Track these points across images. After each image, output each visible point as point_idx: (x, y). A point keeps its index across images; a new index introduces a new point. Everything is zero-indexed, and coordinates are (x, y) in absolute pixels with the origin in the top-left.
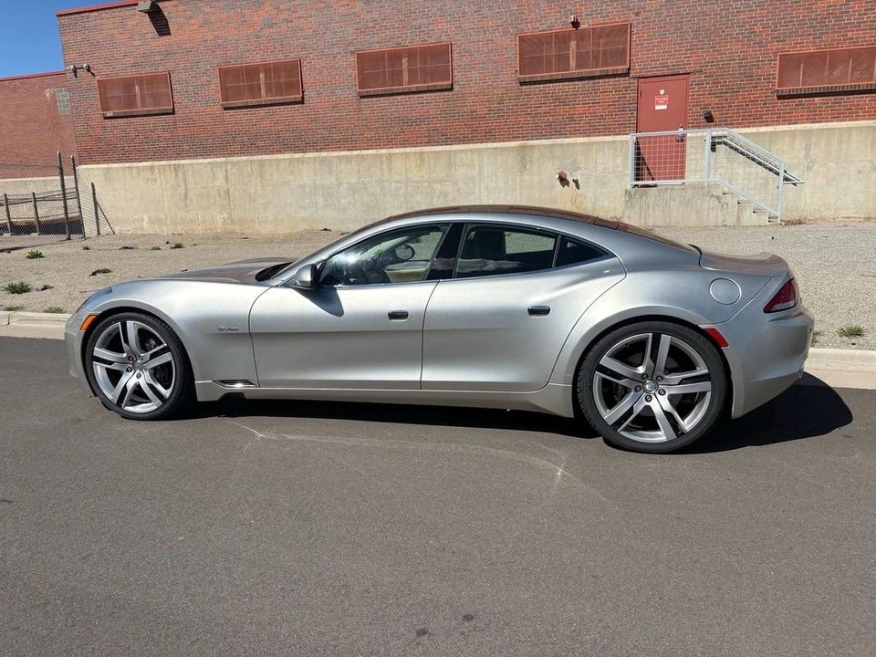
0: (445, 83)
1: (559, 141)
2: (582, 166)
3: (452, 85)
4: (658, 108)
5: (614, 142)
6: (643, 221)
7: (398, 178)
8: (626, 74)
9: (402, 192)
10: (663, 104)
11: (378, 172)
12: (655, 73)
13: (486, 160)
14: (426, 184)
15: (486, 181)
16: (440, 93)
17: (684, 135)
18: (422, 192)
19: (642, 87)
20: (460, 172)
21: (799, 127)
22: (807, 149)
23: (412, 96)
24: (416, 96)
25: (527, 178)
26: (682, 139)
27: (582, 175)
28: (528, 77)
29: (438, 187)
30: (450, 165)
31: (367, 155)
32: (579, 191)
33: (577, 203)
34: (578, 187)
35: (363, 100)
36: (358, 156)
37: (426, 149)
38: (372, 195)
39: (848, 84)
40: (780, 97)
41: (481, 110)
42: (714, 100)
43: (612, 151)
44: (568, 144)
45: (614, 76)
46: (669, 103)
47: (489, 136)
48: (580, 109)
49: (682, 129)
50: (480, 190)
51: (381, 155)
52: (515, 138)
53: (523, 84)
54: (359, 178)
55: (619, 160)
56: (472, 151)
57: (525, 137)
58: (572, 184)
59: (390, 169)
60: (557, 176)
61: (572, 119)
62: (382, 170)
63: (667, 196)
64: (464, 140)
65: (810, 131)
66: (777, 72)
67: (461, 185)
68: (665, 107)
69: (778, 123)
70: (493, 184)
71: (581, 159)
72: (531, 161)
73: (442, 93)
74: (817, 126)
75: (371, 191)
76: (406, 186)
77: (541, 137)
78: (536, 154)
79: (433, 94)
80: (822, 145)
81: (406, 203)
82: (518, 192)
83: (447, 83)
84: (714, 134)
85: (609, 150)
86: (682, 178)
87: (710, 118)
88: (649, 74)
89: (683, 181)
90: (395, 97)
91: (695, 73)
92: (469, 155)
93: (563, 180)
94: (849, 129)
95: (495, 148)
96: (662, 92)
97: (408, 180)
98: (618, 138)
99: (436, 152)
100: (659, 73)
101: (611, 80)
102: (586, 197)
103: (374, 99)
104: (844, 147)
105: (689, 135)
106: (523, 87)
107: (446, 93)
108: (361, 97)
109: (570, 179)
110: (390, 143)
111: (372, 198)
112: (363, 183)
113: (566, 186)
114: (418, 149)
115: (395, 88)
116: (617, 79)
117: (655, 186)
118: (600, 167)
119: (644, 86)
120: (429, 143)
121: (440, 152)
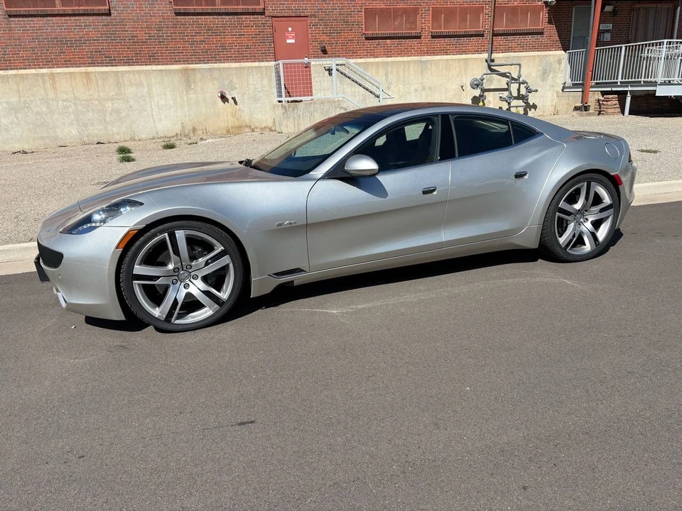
0: (103, 8)
1: (216, 65)
2: (237, 86)
3: (110, 10)
4: (288, 41)
5: (260, 67)
6: (296, 128)
7: (65, 97)
8: (263, 13)
9: (71, 110)
10: (292, 38)
11: (42, 92)
12: (283, 14)
13: (153, 80)
14: (96, 102)
15: (156, 99)
16: (97, 17)
17: (309, 63)
18: (93, 110)
19: (275, 24)
20: (130, 91)
21: (380, 60)
22: (387, 76)
23: (67, 18)
24: (72, 18)
25: (193, 96)
26: (307, 66)
27: (238, 93)
28: (182, 8)
29: (109, 105)
30: (119, 85)
31: (27, 75)
32: (237, 107)
33: (237, 116)
34: (236, 103)
35: (12, 19)
36: (15, 75)
37: (91, 69)
38: (38, 113)
39: (404, 32)
40: (367, 39)
41: (142, 36)
42: (325, 38)
43: (259, 75)
44: (223, 68)
45: (253, 14)
46: (296, 38)
47: (152, 59)
48: (229, 40)
49: (306, 59)
50: (151, 106)
51: (43, 75)
52: (177, 62)
53: (178, 14)
54: (20, 97)
55: (266, 82)
56: (138, 72)
57: (186, 61)
58: (231, 101)
59: (55, 89)
60: (219, 95)
61: (223, 48)
62: (45, 90)
63: (312, 109)
64: (128, 62)
65: (387, 63)
66: (364, 21)
67: (132, 103)
68: (293, 41)
69: (367, 56)
70: (163, 102)
71: (235, 80)
72: (194, 82)
73: (100, 18)
74: (390, 59)
75: (35, 110)
76: (75, 104)
77: (200, 61)
78: (198, 76)
79: (91, 18)
80: (394, 73)
81: (77, 120)
82: (186, 109)
83: (104, 8)
84: (338, 62)
85: (257, 73)
86: (312, 95)
87: (324, 52)
88: (279, 15)
89: (311, 98)
90: (49, 18)
91: (311, 16)
92: (137, 76)
93: (223, 98)
94: (408, 62)
95: (161, 70)
96: (290, 29)
97: (75, 98)
98: (262, 64)
99: (102, 72)
100: (286, 15)
101: (251, 17)
102: (243, 111)
103: (25, 19)
104: (406, 73)
105: (313, 63)
106: (179, 17)
107: (104, 17)
108: (10, 16)
109: (229, 97)
110: (49, 63)
111: (38, 117)
112: (25, 102)
113: (226, 103)
114: (83, 69)
115: (49, 9)
116: (256, 16)
117: (301, 101)
118: (251, 87)
119: (277, 23)
120: (93, 64)
121: (106, 72)
